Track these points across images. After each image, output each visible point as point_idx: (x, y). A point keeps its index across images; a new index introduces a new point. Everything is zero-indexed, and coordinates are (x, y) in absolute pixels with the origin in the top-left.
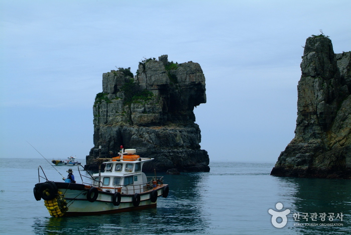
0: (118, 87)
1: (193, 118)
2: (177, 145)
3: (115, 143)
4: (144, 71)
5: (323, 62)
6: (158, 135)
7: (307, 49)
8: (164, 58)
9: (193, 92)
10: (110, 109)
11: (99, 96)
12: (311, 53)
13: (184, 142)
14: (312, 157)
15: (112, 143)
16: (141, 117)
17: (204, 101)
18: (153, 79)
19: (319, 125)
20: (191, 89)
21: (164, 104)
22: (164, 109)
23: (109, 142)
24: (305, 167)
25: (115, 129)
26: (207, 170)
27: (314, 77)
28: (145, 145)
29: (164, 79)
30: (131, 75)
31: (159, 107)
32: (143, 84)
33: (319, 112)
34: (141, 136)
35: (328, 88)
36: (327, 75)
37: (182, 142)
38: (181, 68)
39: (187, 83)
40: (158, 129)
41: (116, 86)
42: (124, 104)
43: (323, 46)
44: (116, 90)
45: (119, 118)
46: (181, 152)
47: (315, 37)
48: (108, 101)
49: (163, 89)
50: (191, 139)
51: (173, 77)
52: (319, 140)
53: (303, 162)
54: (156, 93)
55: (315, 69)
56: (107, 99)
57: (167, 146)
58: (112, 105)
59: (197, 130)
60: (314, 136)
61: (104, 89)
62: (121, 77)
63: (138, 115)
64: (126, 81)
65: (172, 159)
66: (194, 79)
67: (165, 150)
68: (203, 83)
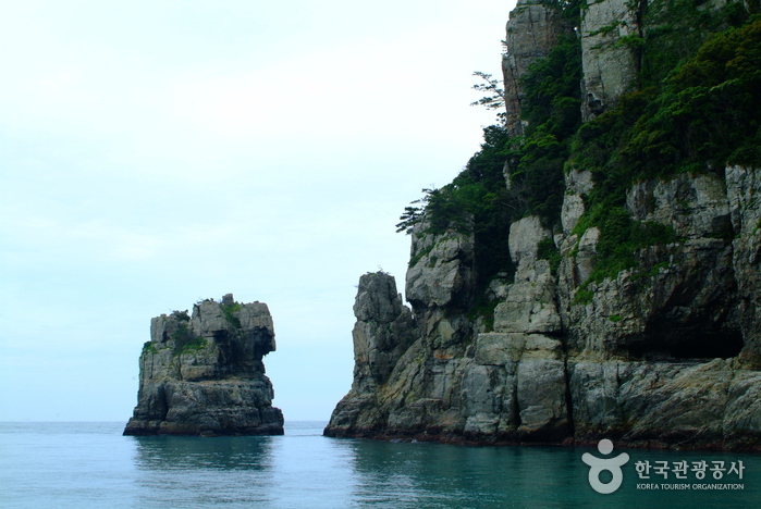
0: (168, 334)
1: (261, 368)
2: (232, 403)
3: (156, 402)
4: (199, 315)
5: (378, 303)
6: (204, 392)
7: (361, 289)
8: (228, 298)
9: (258, 339)
10: (156, 361)
11: (147, 345)
12: (363, 294)
13: (244, 399)
14: (357, 415)
15: (152, 402)
16: (190, 370)
17: (273, 349)
18: (208, 324)
19: (373, 376)
20: (255, 334)
21: (220, 355)
22: (220, 359)
23: (150, 400)
24: (346, 426)
25: (157, 385)
26: (280, 432)
27: (366, 321)
28: (187, 404)
29: (220, 324)
30: (188, 318)
31: (213, 358)
32: (197, 331)
33: (371, 361)
34: (185, 393)
35: (384, 333)
36: (384, 317)
37: (240, 399)
38: (244, 310)
39: (251, 328)
40: (208, 385)
41: (165, 333)
42: (174, 355)
43: (378, 285)
44: (165, 338)
45: (165, 372)
46: (236, 412)
47: (370, 274)
48: (155, 352)
49: (220, 336)
50: (255, 395)
51: (236, 322)
52: (370, 395)
53: (345, 421)
54: (210, 341)
55: (367, 312)
56: (154, 349)
57: (217, 404)
58: (158, 357)
59: (267, 384)
60: (367, 389)
61: (152, 337)
62: (172, 322)
63: (188, 367)
64: (179, 326)
65: (220, 420)
66: (259, 322)
67: (212, 410)
68: (269, 328)
